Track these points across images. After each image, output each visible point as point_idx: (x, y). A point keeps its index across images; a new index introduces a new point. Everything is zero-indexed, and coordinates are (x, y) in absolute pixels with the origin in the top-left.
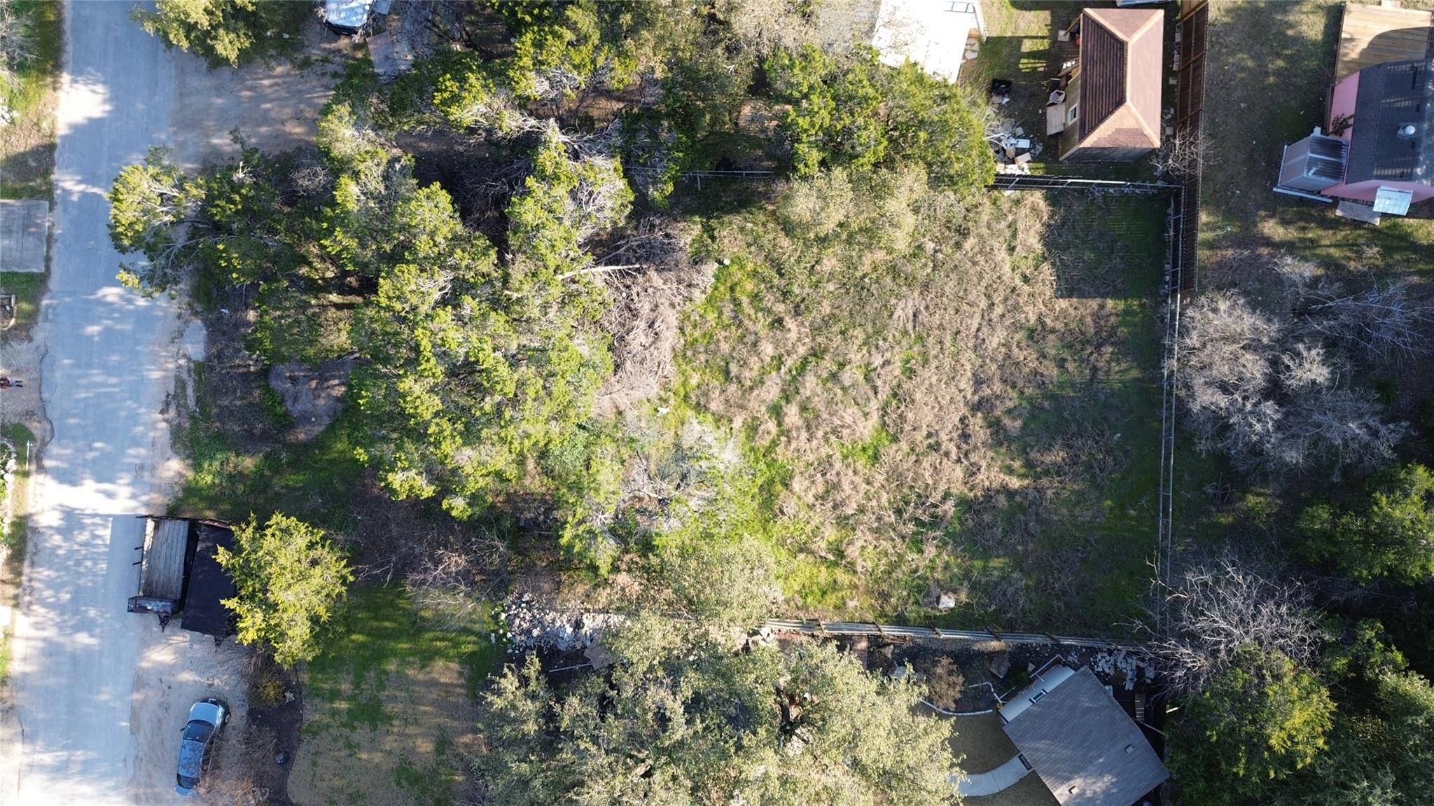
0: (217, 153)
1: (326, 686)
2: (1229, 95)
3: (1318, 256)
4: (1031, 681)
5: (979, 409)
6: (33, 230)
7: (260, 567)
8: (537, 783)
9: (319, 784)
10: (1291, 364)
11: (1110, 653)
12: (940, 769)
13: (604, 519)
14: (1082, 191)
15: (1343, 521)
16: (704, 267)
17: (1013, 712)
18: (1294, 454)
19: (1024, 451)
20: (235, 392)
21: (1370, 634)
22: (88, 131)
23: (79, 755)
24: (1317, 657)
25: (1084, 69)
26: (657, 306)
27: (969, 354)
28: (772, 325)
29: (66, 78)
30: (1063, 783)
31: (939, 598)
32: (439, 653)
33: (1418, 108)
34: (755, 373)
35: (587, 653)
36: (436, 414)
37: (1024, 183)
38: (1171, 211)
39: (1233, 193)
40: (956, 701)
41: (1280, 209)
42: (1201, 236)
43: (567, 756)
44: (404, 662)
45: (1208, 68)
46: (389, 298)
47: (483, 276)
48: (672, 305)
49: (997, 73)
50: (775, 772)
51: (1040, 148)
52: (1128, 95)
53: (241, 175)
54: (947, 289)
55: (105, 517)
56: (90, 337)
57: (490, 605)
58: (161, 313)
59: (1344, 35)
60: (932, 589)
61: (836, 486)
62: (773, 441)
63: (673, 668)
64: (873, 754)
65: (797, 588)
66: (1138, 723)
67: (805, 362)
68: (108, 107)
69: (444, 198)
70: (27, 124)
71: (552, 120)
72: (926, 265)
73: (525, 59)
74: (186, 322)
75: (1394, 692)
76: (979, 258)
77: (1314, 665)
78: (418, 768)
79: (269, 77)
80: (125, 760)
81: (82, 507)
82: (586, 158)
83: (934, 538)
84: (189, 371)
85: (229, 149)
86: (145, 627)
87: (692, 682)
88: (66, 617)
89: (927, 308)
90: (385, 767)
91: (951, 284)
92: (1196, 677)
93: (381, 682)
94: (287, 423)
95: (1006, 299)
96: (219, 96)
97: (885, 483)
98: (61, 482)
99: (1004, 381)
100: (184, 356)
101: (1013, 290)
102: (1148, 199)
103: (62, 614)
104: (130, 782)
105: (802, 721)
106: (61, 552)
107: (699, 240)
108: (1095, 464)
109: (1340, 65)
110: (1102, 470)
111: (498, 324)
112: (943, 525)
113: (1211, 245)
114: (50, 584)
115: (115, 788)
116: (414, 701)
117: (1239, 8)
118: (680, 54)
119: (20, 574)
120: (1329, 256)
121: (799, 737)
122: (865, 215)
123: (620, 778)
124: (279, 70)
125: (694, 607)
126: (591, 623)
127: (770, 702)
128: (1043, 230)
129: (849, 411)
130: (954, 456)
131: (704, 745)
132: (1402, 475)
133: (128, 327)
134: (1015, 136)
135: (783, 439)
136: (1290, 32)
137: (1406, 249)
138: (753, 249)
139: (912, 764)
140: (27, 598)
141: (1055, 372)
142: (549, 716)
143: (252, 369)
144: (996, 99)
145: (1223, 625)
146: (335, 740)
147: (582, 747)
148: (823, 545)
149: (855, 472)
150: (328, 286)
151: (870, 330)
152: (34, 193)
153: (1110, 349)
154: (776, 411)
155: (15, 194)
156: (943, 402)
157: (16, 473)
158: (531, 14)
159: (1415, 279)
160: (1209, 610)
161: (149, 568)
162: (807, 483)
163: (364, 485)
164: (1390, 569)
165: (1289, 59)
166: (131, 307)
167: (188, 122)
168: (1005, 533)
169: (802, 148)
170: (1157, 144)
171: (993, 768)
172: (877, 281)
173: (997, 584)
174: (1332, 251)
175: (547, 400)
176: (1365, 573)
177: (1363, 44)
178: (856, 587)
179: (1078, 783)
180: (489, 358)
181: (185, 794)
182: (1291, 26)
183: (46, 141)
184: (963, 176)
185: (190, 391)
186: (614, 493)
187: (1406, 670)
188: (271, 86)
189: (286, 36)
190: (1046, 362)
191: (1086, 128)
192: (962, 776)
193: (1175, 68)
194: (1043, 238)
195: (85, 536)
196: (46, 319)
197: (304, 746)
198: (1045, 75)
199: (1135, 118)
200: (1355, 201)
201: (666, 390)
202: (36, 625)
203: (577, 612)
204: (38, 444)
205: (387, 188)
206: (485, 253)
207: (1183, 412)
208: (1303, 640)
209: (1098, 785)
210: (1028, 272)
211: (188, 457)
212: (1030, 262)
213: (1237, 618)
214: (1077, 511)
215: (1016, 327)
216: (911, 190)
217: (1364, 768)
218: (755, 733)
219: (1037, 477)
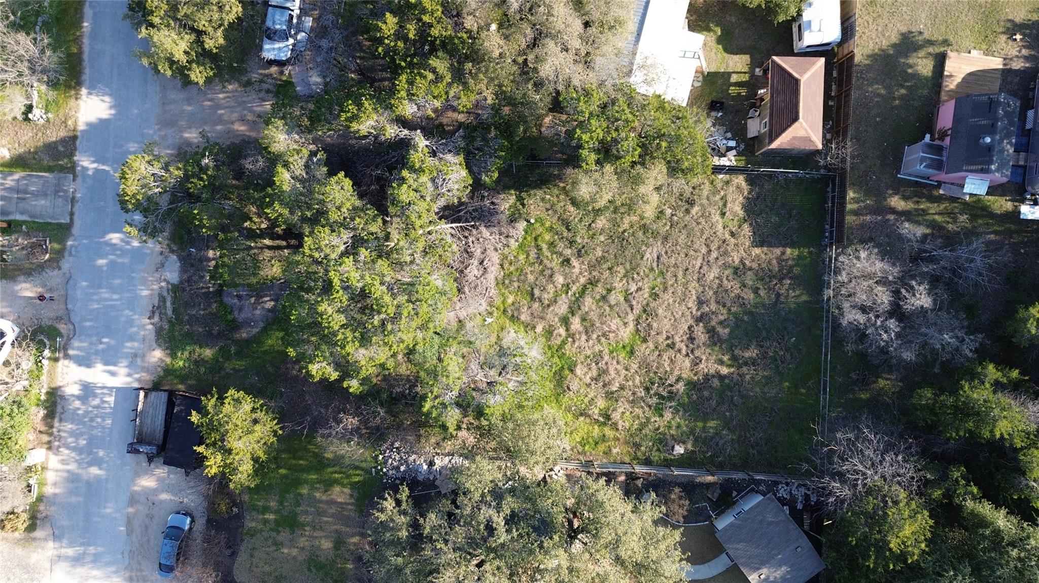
0: (188, 143)
1: (260, 504)
2: (869, 113)
3: (927, 220)
4: (734, 503)
5: (701, 321)
6: (61, 194)
7: (220, 424)
8: (408, 571)
9: (255, 569)
10: (907, 295)
11: (787, 484)
12: (673, 562)
13: (451, 396)
14: (771, 176)
15: (942, 398)
16: (517, 225)
17: (722, 523)
18: (908, 354)
19: (731, 349)
20: (200, 305)
21: (956, 474)
22: (99, 127)
23: (92, 550)
24: (922, 489)
25: (772, 96)
26: (485, 250)
27: (694, 284)
28: (563, 263)
29: (84, 91)
30: (754, 572)
31: (673, 447)
32: (336, 482)
33: (993, 125)
34: (551, 295)
35: (437, 483)
36: (342, 326)
37: (731, 170)
38: (829, 189)
39: (871, 178)
40: (684, 517)
41: (902, 189)
42: (849, 207)
43: (428, 553)
44: (313, 488)
45: (854, 94)
46: (310, 249)
47: (372, 234)
48: (496, 250)
49: (714, 96)
50: (565, 564)
51: (742, 146)
52: (801, 115)
53: (207, 161)
54: (680, 240)
55: (111, 389)
56: (100, 267)
57: (373, 449)
58: (149, 251)
59: (946, 73)
60: (669, 441)
61: (606, 372)
62: (563, 341)
63: (498, 495)
64: (629, 553)
65: (578, 440)
66: (805, 532)
67: (584, 288)
68: (113, 112)
69: (348, 183)
70: (58, 122)
71: (419, 131)
72: (666, 224)
73: (402, 93)
74: (166, 257)
75: (973, 513)
76: (702, 220)
77: (920, 494)
78: (322, 559)
79: (224, 92)
80: (123, 553)
81: (95, 381)
82: (441, 156)
83: (670, 407)
84: (168, 290)
85: (196, 141)
86: (137, 463)
87: (510, 504)
88: (83, 456)
89: (666, 253)
90: (300, 558)
91: (683, 237)
92: (843, 502)
93: (298, 501)
94: (235, 326)
95: (719, 248)
96: (189, 105)
97: (638, 370)
98: (80, 365)
99: (718, 302)
100: (165, 280)
101: (724, 241)
102: (814, 181)
103: (80, 454)
104: (126, 568)
105: (583, 530)
106: (80, 412)
107: (514, 206)
108: (778, 358)
109: (943, 93)
110: (782, 362)
111: (383, 268)
112: (677, 398)
113: (856, 213)
114: (72, 434)
115: (116, 572)
116: (320, 514)
117: (876, 54)
118: (504, 88)
119: (52, 427)
120: (934, 220)
121: (580, 540)
122: (625, 195)
123: (464, 568)
124: (230, 87)
125: (511, 454)
126: (439, 463)
127: (560, 518)
128: (744, 201)
129: (614, 321)
130: (684, 352)
131: (517, 546)
132: (979, 370)
133: (126, 260)
134: (726, 139)
135: (570, 339)
136: (910, 71)
137: (986, 216)
138: (550, 212)
139: (654, 559)
140: (57, 443)
141: (752, 296)
142: (415, 525)
143: (211, 289)
144: (713, 114)
145: (861, 468)
146: (266, 539)
147: (438, 547)
148: (597, 411)
149: (618, 362)
150: (263, 234)
151: (628, 266)
152: (62, 169)
153: (789, 282)
154: (565, 321)
155: (49, 169)
156: (677, 316)
157: (49, 359)
158: (405, 61)
159: (992, 237)
160: (851, 458)
161: (141, 423)
162: (585, 369)
163: (287, 368)
164: (970, 432)
165: (909, 89)
166: (129, 247)
167: (168, 122)
168: (718, 404)
169: (584, 153)
170: (820, 147)
171: (709, 561)
172: (633, 234)
173: (712, 438)
174: (936, 217)
175: (415, 317)
176: (954, 434)
177: (958, 79)
178: (618, 439)
179: (765, 572)
180: (379, 290)
181: (165, 576)
182: (911, 67)
183: (71, 134)
184: (691, 170)
185: (168, 304)
186: (459, 379)
187: (980, 498)
188: (224, 98)
189: (235, 65)
190: (746, 290)
191: (773, 136)
192: (688, 567)
193: (833, 94)
194: (744, 207)
195: (96, 402)
196: (70, 254)
197: (245, 544)
198: (747, 98)
199: (805, 130)
200: (952, 184)
201: (491, 306)
202: (63, 462)
203: (431, 455)
204: (65, 339)
205: (307, 173)
206: (374, 219)
207: (836, 325)
208: (913, 478)
209: (779, 573)
210: (734, 230)
211: (167, 349)
212: (735, 222)
213: (870, 463)
214: (766, 389)
215: (726, 266)
216: (656, 179)
217: (951, 562)
218: (551, 538)
219: (739, 367)
